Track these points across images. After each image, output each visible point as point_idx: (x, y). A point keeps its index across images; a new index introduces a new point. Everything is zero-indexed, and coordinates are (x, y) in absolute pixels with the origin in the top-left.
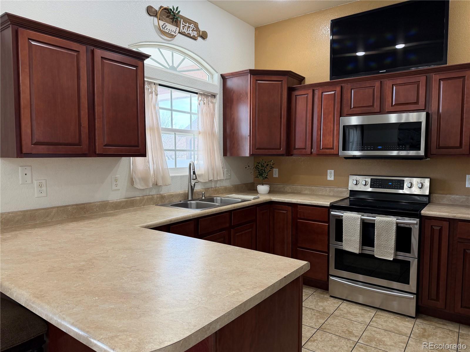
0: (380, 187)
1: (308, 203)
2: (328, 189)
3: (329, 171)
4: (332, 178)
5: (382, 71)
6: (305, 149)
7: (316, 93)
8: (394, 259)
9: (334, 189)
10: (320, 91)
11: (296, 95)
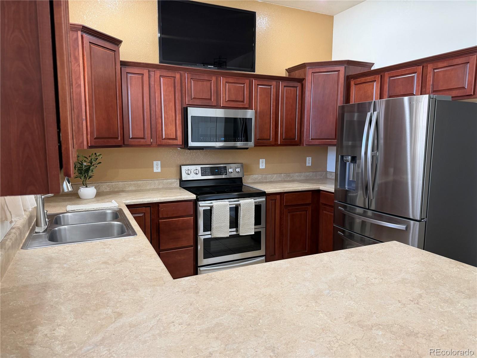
0: (209, 174)
1: (174, 199)
2: (157, 182)
3: (155, 163)
4: (159, 170)
5: (210, 66)
6: (143, 138)
7: (151, 74)
8: (255, 232)
9: (163, 181)
10: (158, 73)
11: (127, 73)
